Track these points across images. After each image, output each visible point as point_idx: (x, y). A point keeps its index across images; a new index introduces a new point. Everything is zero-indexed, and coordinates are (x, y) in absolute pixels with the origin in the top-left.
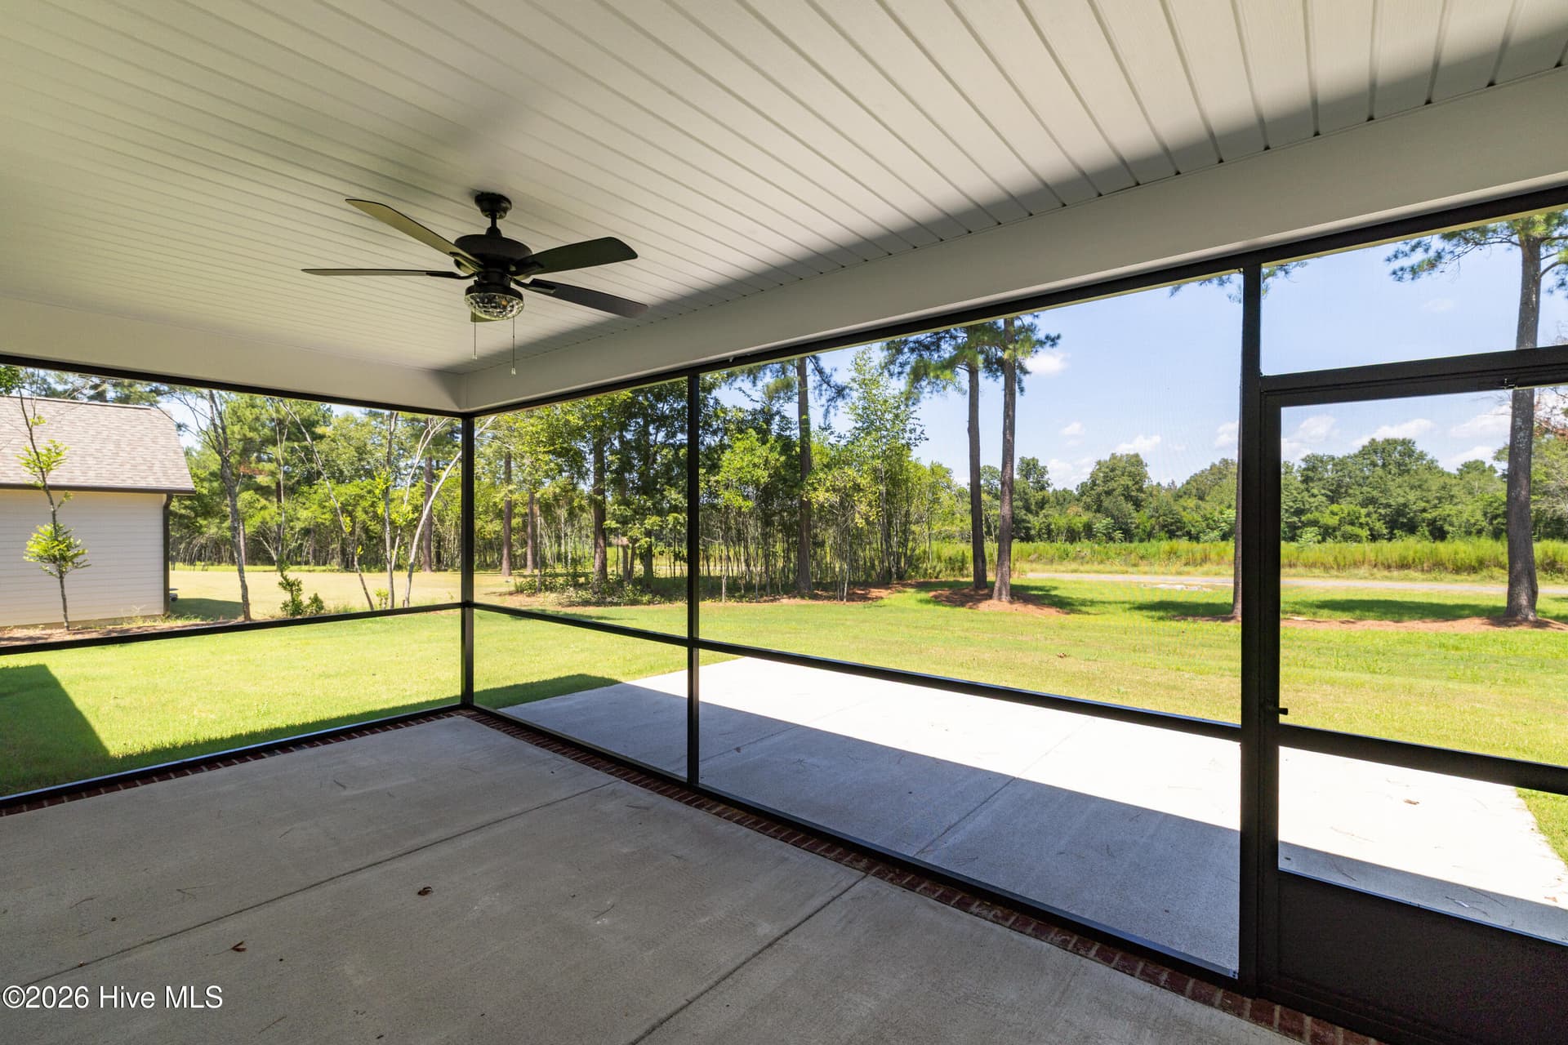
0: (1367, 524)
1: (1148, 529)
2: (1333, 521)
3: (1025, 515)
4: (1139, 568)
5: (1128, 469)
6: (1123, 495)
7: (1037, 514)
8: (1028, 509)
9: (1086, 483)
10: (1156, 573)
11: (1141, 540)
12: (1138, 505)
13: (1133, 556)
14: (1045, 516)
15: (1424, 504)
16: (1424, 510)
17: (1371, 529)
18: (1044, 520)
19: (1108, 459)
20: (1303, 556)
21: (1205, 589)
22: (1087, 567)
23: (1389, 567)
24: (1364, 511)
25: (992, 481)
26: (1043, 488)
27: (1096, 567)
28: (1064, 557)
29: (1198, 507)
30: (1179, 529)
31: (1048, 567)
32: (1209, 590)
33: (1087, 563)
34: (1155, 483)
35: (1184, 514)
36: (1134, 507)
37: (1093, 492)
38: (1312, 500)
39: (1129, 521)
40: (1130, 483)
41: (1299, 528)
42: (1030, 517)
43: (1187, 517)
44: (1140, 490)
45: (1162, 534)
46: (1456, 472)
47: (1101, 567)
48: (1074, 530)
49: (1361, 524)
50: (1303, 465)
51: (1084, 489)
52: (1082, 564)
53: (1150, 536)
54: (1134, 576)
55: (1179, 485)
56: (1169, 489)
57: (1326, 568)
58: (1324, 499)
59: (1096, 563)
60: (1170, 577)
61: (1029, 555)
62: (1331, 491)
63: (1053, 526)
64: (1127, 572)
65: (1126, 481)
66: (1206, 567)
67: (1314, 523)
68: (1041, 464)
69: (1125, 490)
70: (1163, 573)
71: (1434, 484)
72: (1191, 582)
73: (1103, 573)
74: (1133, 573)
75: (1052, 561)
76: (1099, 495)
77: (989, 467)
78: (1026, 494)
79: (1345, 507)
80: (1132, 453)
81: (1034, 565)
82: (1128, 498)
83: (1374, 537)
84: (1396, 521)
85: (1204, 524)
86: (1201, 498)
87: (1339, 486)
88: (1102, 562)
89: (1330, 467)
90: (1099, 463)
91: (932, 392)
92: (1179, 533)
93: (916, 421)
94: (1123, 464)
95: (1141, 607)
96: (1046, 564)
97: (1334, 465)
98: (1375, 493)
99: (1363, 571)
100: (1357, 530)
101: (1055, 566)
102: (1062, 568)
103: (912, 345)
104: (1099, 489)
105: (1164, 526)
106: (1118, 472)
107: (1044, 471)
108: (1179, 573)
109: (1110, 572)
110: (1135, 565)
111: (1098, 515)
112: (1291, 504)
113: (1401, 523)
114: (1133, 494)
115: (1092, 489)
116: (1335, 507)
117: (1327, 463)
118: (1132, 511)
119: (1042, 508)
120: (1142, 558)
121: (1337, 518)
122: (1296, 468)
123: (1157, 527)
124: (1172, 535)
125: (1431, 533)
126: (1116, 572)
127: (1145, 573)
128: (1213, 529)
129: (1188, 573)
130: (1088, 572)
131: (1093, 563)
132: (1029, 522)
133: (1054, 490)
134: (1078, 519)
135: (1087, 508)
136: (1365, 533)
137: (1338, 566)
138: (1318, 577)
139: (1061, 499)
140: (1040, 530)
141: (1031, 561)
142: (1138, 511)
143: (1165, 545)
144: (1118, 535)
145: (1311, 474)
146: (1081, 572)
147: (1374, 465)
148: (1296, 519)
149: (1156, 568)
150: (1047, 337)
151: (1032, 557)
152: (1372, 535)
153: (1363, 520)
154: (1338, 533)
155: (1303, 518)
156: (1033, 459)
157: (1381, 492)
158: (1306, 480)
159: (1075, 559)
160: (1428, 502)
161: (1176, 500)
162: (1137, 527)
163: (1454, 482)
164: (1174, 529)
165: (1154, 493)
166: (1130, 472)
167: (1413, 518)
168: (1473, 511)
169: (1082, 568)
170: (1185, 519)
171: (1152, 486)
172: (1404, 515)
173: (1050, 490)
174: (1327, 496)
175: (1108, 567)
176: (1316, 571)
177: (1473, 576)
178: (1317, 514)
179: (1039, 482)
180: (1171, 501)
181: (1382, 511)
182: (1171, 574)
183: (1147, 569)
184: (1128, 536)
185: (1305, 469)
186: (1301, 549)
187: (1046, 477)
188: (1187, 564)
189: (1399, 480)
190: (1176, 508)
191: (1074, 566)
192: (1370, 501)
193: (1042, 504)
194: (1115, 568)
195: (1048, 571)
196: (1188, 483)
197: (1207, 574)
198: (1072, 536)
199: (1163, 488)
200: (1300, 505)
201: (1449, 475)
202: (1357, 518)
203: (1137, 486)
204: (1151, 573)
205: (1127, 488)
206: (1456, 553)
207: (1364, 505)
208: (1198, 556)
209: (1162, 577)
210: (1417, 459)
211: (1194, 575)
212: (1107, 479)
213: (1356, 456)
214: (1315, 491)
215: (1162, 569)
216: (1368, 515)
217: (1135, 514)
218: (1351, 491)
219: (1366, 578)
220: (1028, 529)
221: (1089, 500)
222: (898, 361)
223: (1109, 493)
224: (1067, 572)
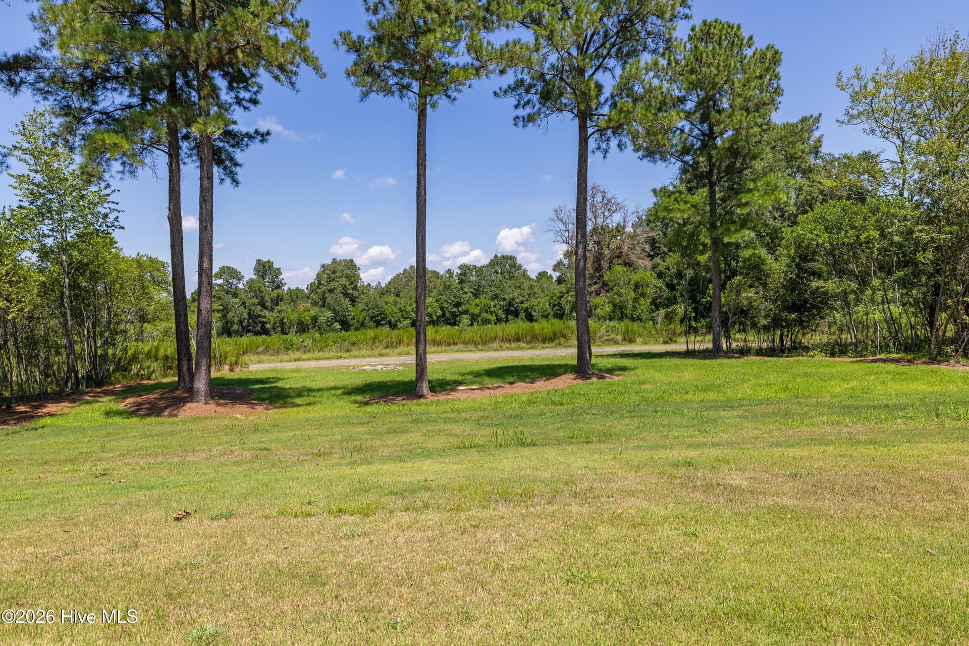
0: (495, 312)
1: (361, 320)
2: (476, 311)
3: (261, 310)
4: (351, 353)
5: (346, 272)
6: (342, 293)
7: (272, 310)
8: (263, 305)
9: (314, 283)
10: (363, 356)
11: (357, 329)
12: (353, 301)
13: (346, 343)
14: (279, 312)
15: (522, 298)
16: (522, 302)
17: (496, 315)
18: (278, 314)
19: (330, 263)
20: (463, 335)
21: (398, 367)
22: (308, 356)
23: (509, 341)
24: (492, 303)
25: (231, 281)
26: (278, 287)
27: (317, 354)
28: (290, 347)
29: (395, 302)
30: (383, 319)
31: (274, 358)
32: (401, 368)
33: (309, 351)
34: (366, 284)
35: (386, 307)
36: (350, 303)
37: (319, 290)
38: (464, 296)
39: (347, 314)
40: (347, 283)
41: (457, 316)
42: (266, 313)
43: (388, 309)
44: (355, 288)
45: (372, 324)
46: (535, 278)
47: (321, 354)
48: (303, 323)
49: (491, 312)
50: (459, 272)
51: (313, 287)
52: (305, 352)
53: (363, 325)
54: (346, 360)
55: (383, 285)
56: (376, 288)
57: (476, 344)
58: (471, 295)
59: (316, 352)
60: (374, 359)
61: (258, 348)
62: (475, 289)
63: (285, 320)
64: (341, 357)
65: (344, 281)
66: (400, 349)
67: (466, 312)
68: (275, 266)
69: (343, 289)
70: (369, 356)
71: (526, 285)
72: (388, 362)
73: (322, 359)
74: (345, 358)
75: (278, 352)
76: (324, 293)
77: (228, 267)
78: (261, 292)
79: (483, 300)
80: (348, 259)
81: (262, 357)
82: (346, 295)
83: (498, 320)
84: (509, 309)
85: (400, 315)
86: (398, 295)
87: (479, 286)
88: (321, 350)
89: (474, 273)
90: (323, 266)
91: (123, 172)
92: (383, 322)
93: (113, 206)
94: (341, 268)
95: (350, 392)
96: (272, 355)
97: (476, 272)
98: (498, 291)
99: (496, 345)
100: (489, 316)
101: (281, 357)
102: (287, 358)
103: (97, 116)
104: (323, 288)
105: (373, 317)
106: (338, 274)
107: (278, 272)
108: (381, 355)
109: (328, 359)
110: (348, 351)
111: (323, 309)
112: (453, 299)
113: (511, 311)
114: (350, 292)
115: (318, 288)
116: (477, 301)
117: (472, 270)
118: (349, 306)
119: (277, 304)
120: (353, 344)
121: (479, 308)
122: (455, 273)
123: (367, 318)
124: (378, 324)
125: (526, 317)
126: (332, 358)
127: (355, 357)
128: (405, 318)
129: (387, 355)
130: (309, 360)
131: (314, 352)
132: (265, 317)
133: (289, 289)
134: (306, 313)
135: (315, 304)
136: (493, 318)
137: (482, 341)
138: (471, 351)
139: (295, 297)
140: (275, 323)
141: (259, 354)
142: (353, 306)
143: (371, 333)
144: (337, 326)
145: (464, 278)
146: (303, 360)
147: (497, 272)
148: (456, 309)
149: (364, 352)
150: (257, 132)
151: (261, 349)
152: (497, 319)
153: (492, 309)
154: (479, 319)
155: (460, 309)
156: (269, 262)
157: (501, 291)
158: (461, 282)
159: (298, 349)
160: (524, 297)
161: (381, 297)
162: (353, 319)
163: (535, 284)
164: (379, 320)
165: (365, 291)
166: (347, 274)
167: (517, 307)
168: (545, 302)
169: (304, 356)
170: (387, 312)
171: (363, 286)
172: (512, 306)
173: (286, 288)
174: (473, 293)
175: (326, 354)
176: (470, 347)
177: (552, 344)
178: (467, 306)
179: (274, 282)
180: (377, 298)
181: (502, 303)
182: (375, 356)
183: (356, 353)
184: (346, 325)
185: (460, 274)
186: (461, 331)
187: (281, 277)
188: (387, 347)
189: (509, 283)
190: (381, 303)
191: (297, 355)
192: (495, 297)
193: (277, 301)
194: (332, 354)
195: (274, 361)
196: (389, 283)
197: (400, 354)
198: (303, 328)
199: (372, 288)
200: (458, 300)
201: (532, 279)
202: (489, 308)
203: (352, 286)
204: (360, 356)
205: (345, 287)
206: (543, 329)
207: (493, 299)
208: (395, 340)
209: (367, 360)
210: (518, 269)
211: (391, 356)
212: (330, 280)
213: (487, 266)
214: (466, 290)
215: (368, 353)
216: (495, 306)
217: (351, 309)
218: (485, 290)
219: (498, 350)
220: (263, 323)
221: (315, 297)
222: (79, 132)
223: (331, 291)
224: (290, 361)
